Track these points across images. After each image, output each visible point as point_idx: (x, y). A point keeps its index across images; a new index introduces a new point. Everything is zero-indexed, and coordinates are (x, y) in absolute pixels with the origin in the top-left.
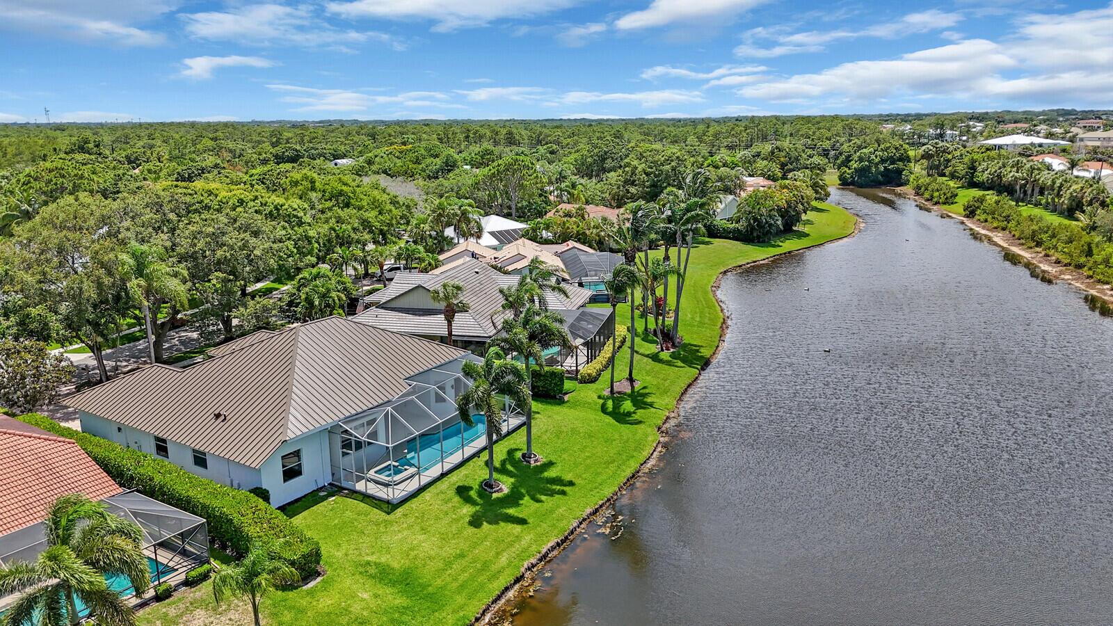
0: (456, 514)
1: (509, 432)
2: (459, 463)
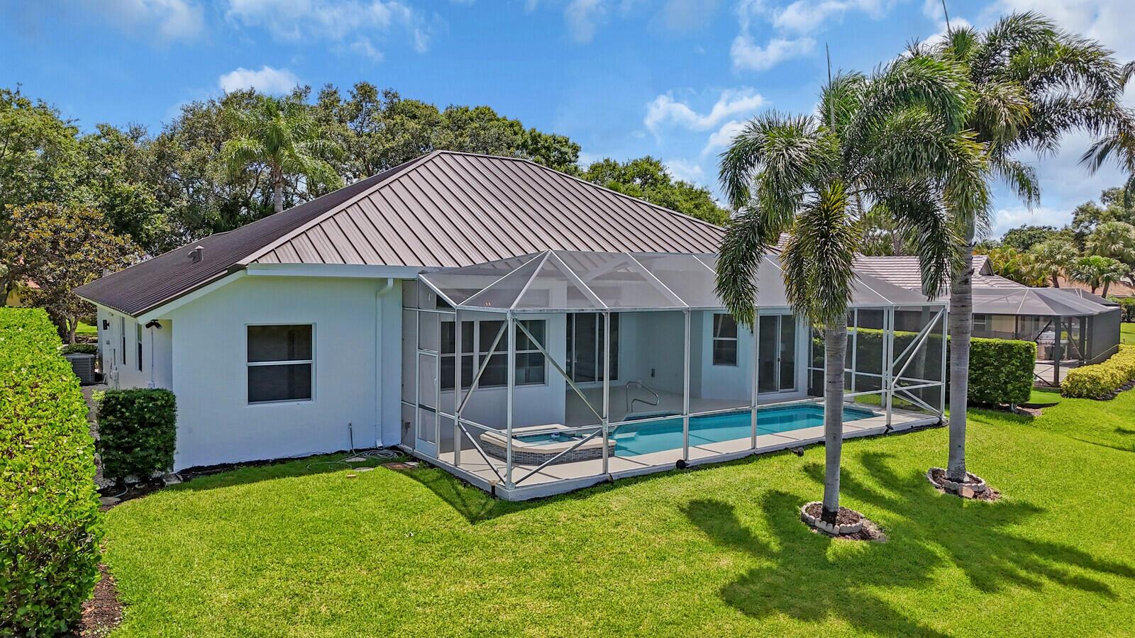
0: (690, 564)
1: (888, 431)
2: (739, 453)
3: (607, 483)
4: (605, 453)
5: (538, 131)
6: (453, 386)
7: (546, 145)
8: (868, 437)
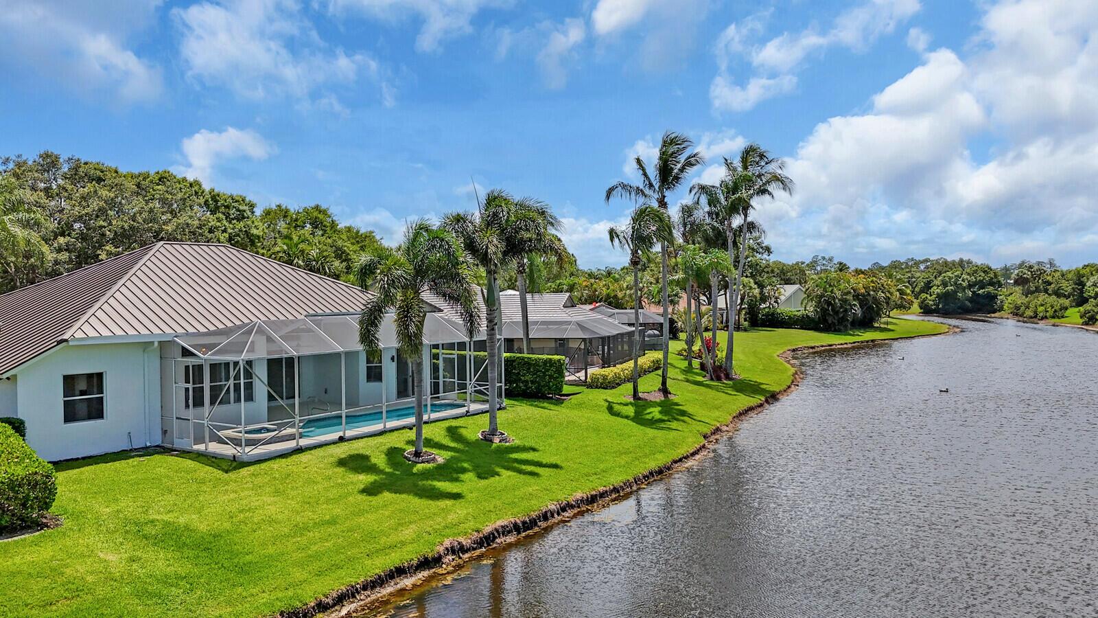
1: (468, 414)
2: (375, 431)
3: (299, 450)
4: (297, 436)
5: (216, 191)
6: (203, 405)
7: (226, 204)
8: (453, 418)
